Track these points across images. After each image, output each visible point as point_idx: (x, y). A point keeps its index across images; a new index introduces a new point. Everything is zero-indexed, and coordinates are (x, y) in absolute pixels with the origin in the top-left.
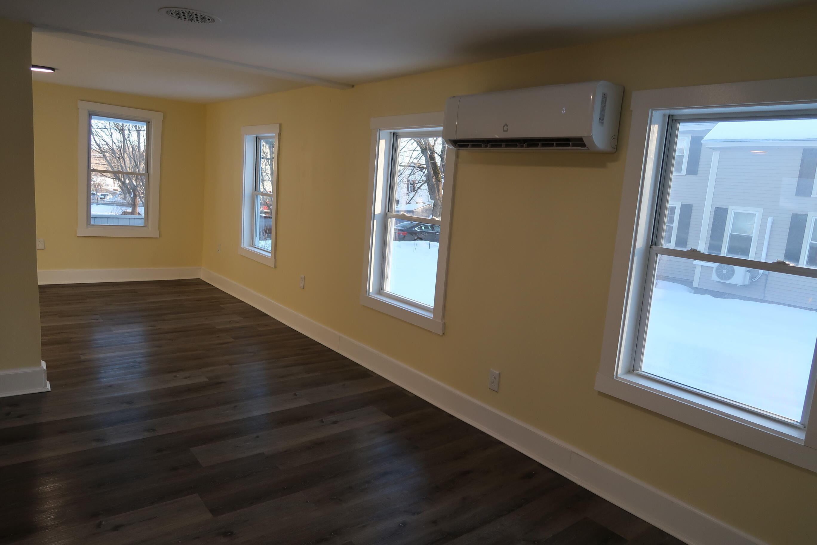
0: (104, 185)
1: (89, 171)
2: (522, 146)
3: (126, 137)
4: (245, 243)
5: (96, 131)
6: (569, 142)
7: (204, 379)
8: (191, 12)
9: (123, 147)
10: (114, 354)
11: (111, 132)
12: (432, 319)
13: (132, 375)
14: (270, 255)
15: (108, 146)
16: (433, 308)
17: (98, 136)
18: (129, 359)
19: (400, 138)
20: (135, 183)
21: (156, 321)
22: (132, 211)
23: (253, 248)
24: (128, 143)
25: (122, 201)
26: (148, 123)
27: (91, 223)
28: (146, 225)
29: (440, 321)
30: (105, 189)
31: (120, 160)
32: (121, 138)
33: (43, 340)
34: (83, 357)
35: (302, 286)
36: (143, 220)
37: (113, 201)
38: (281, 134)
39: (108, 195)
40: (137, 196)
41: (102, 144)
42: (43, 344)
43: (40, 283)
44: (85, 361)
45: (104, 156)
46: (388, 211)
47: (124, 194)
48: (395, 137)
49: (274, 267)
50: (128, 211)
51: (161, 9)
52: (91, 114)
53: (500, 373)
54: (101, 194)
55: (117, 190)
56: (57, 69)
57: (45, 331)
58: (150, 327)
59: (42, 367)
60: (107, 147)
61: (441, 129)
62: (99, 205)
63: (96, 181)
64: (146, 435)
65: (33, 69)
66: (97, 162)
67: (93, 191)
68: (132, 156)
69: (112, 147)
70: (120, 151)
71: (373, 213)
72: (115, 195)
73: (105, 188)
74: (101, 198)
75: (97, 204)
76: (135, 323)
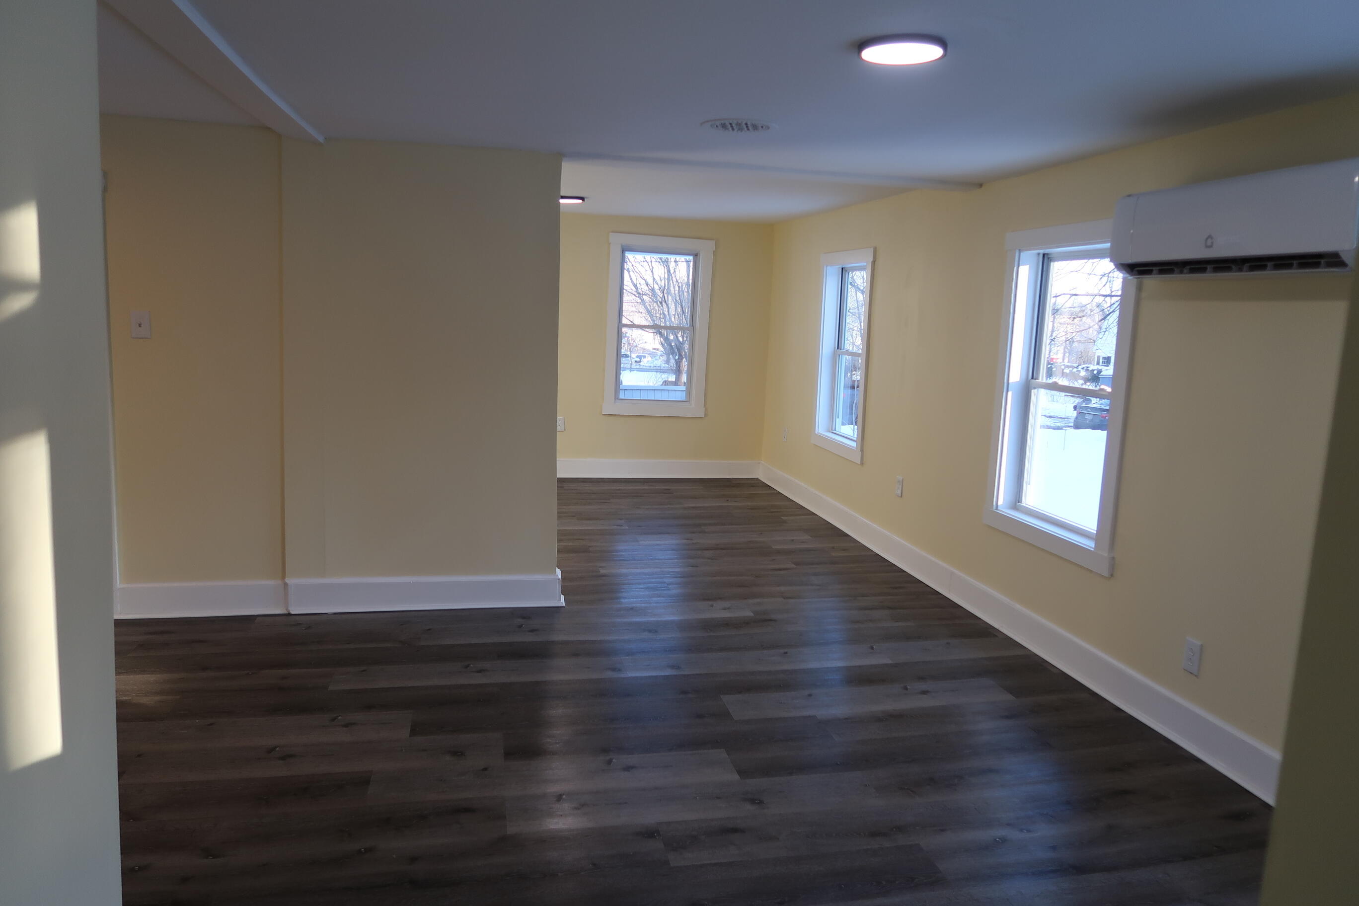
0: (641, 342)
1: (620, 325)
2: (1241, 270)
3: (672, 271)
4: (821, 428)
5: (633, 265)
6: (1320, 260)
7: (748, 614)
8: (740, 122)
9: (666, 288)
10: (638, 571)
11: (652, 267)
12: (1093, 550)
13: (659, 599)
14: (854, 444)
15: (647, 286)
16: (1095, 532)
17: (635, 272)
18: (656, 578)
19: (1054, 261)
20: (681, 339)
21: (693, 533)
22: (676, 379)
23: (833, 434)
24: (674, 279)
25: (663, 365)
26: (696, 256)
27: (620, 396)
28: (688, 400)
29: (1106, 555)
30: (642, 348)
31: (662, 306)
32: (665, 273)
33: (560, 546)
34: (603, 571)
35: (899, 492)
36: (684, 393)
37: (652, 365)
38: (876, 263)
39: (645, 357)
40: (683, 358)
41: (640, 284)
42: (559, 552)
43: (560, 475)
44: (604, 576)
45: (642, 300)
46: (1032, 378)
47: (668, 355)
48: (1046, 260)
49: (860, 463)
50: (670, 380)
51: (704, 123)
52: (625, 249)
53: (1202, 645)
54: (636, 355)
55: (658, 350)
56: (587, 198)
57: (563, 535)
58: (686, 541)
59: (557, 575)
60: (646, 288)
61: (1108, 245)
62: (633, 371)
63: (630, 336)
64: (668, 672)
65: (562, 201)
66: (633, 312)
67: (627, 351)
68: (678, 298)
69: (652, 287)
70: (663, 293)
71: (1006, 381)
72: (655, 357)
73: (642, 346)
74: (636, 361)
75: (631, 370)
76: (668, 533)
